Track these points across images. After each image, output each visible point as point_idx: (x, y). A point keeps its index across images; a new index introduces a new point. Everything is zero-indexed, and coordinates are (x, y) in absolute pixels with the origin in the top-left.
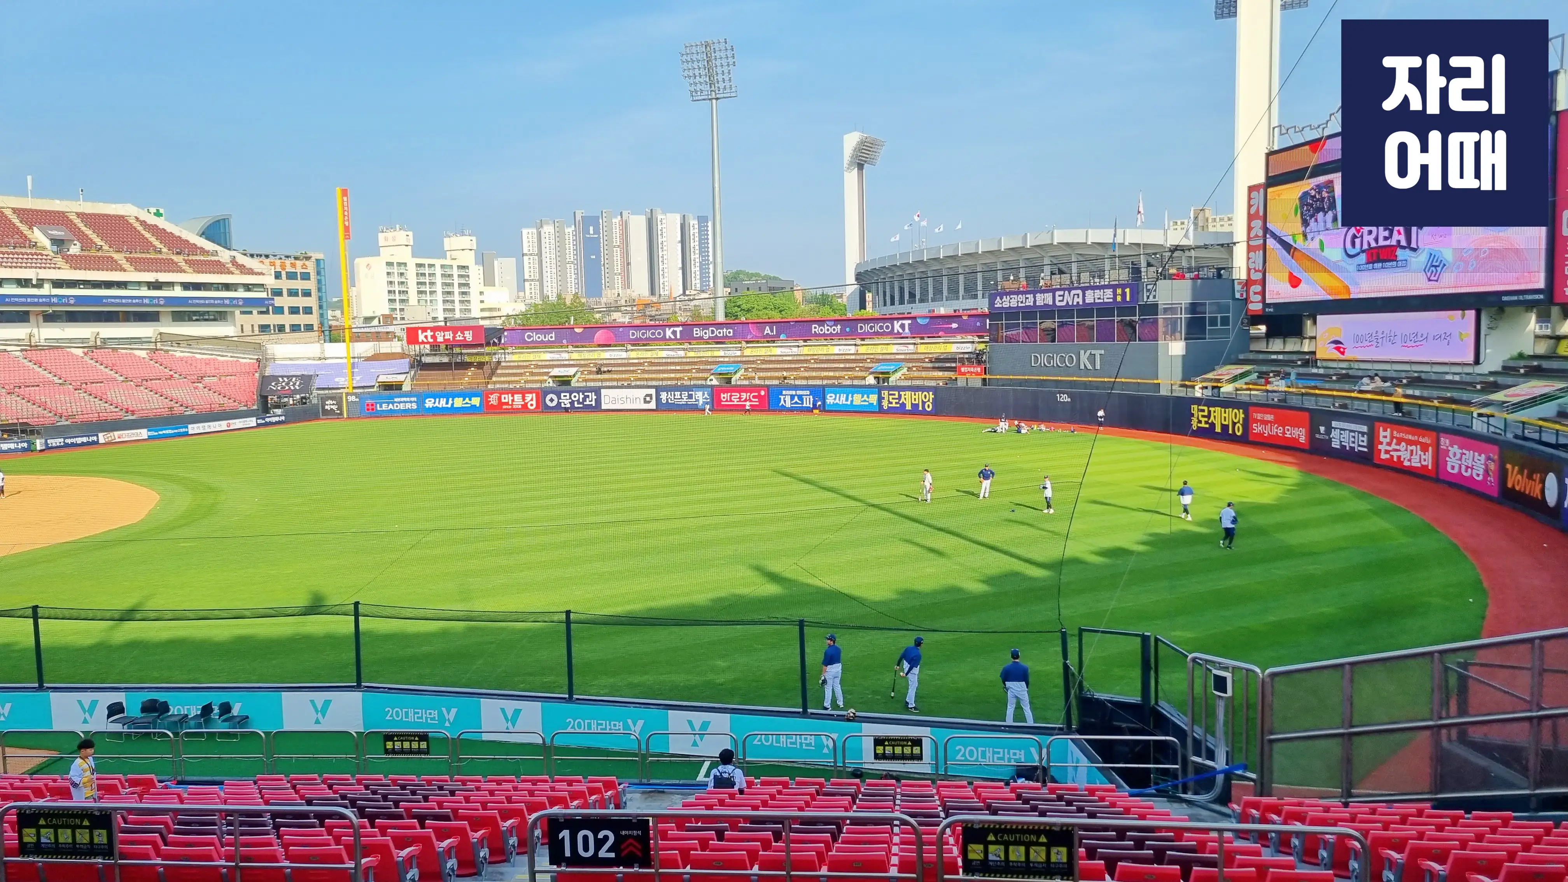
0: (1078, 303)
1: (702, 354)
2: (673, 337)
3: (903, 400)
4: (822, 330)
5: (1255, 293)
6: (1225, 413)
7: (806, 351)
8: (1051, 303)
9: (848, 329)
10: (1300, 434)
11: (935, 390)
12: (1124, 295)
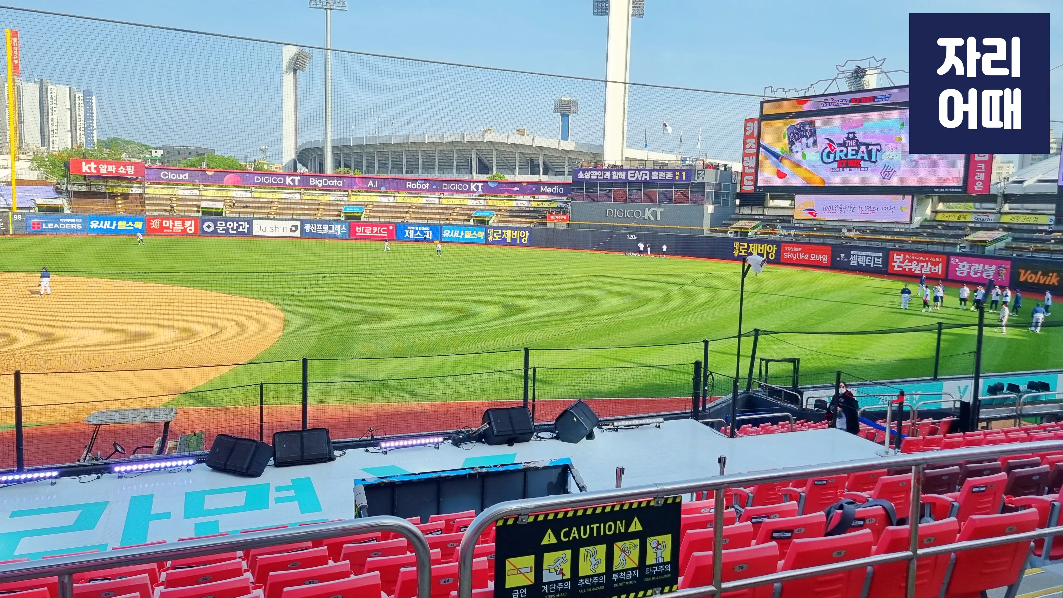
0: (646, 179)
1: (315, 198)
2: (292, 184)
3: (504, 235)
4: (414, 186)
5: (748, 180)
6: (761, 246)
7: (400, 200)
8: (624, 178)
9: (434, 187)
10: (825, 259)
11: (530, 230)
12: (681, 176)
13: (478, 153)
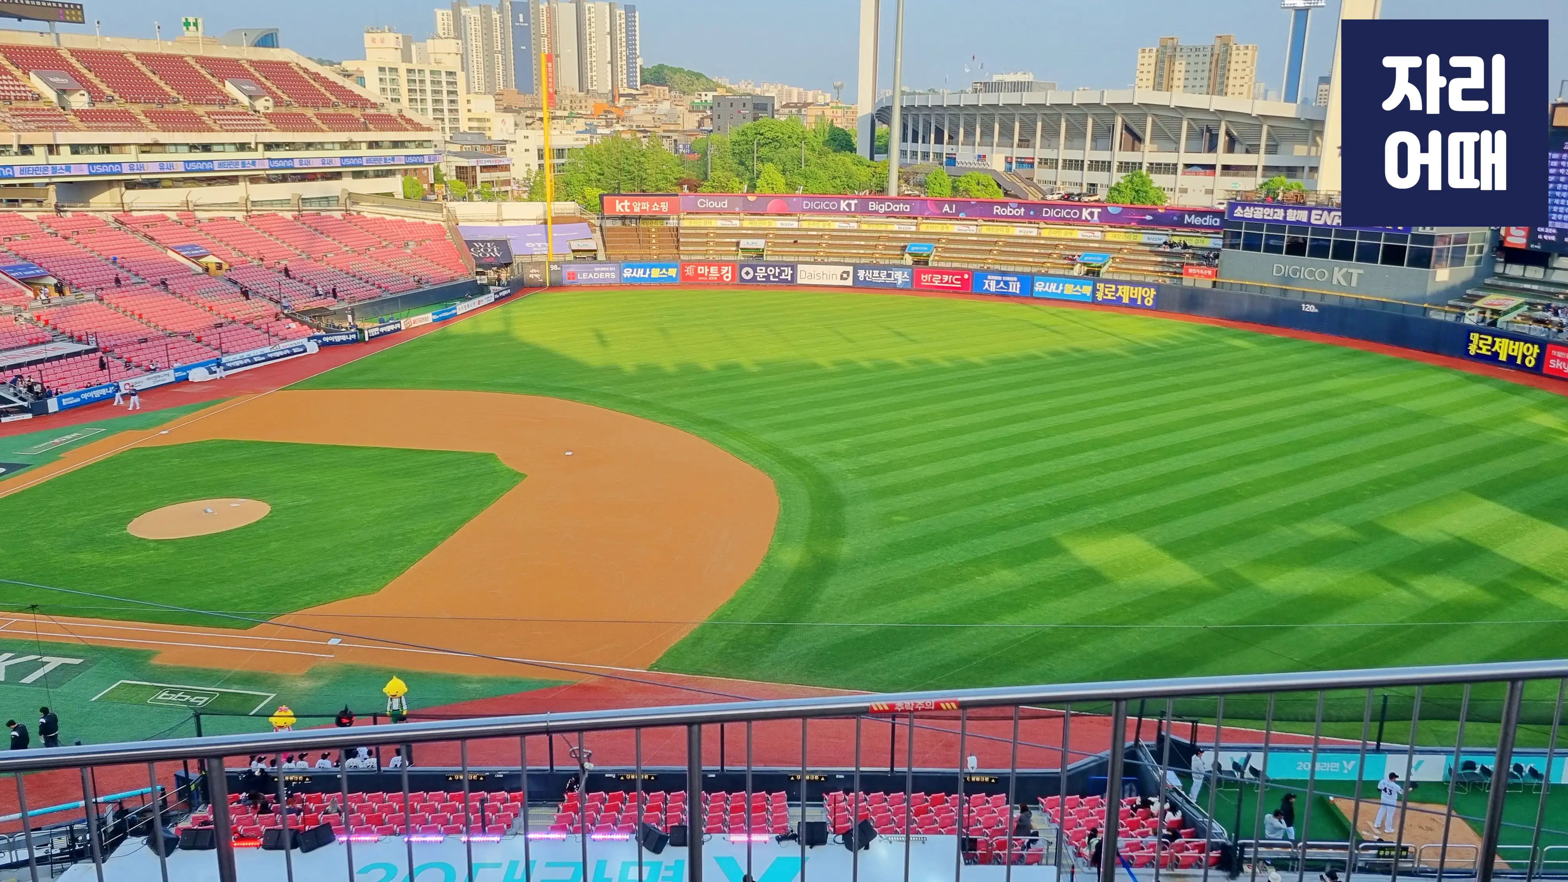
2: (847, 209)
3: (1120, 293)
4: (1004, 212)
6: (1514, 345)
7: (984, 230)
8: (1305, 220)
9: (1032, 213)
11: (1158, 287)
13: (1127, 120)
